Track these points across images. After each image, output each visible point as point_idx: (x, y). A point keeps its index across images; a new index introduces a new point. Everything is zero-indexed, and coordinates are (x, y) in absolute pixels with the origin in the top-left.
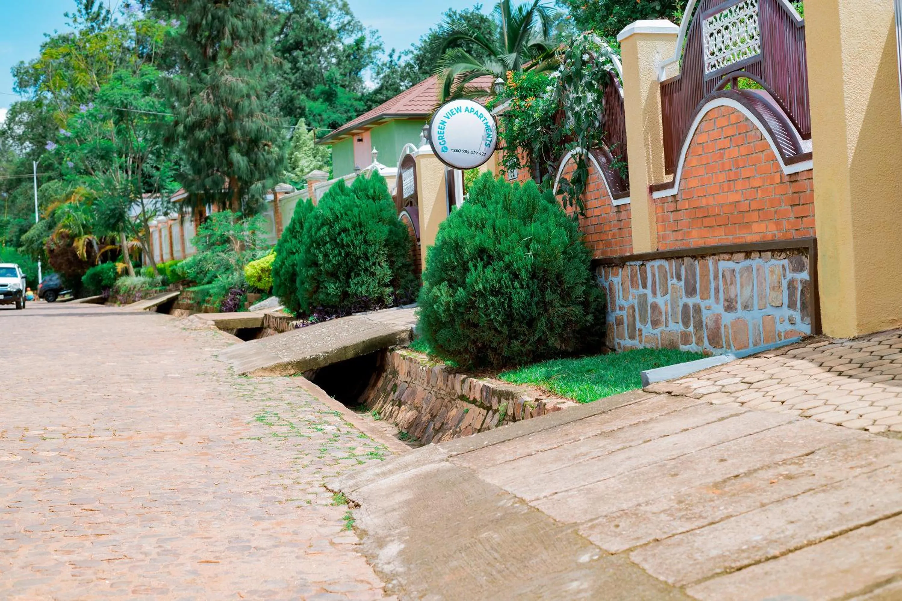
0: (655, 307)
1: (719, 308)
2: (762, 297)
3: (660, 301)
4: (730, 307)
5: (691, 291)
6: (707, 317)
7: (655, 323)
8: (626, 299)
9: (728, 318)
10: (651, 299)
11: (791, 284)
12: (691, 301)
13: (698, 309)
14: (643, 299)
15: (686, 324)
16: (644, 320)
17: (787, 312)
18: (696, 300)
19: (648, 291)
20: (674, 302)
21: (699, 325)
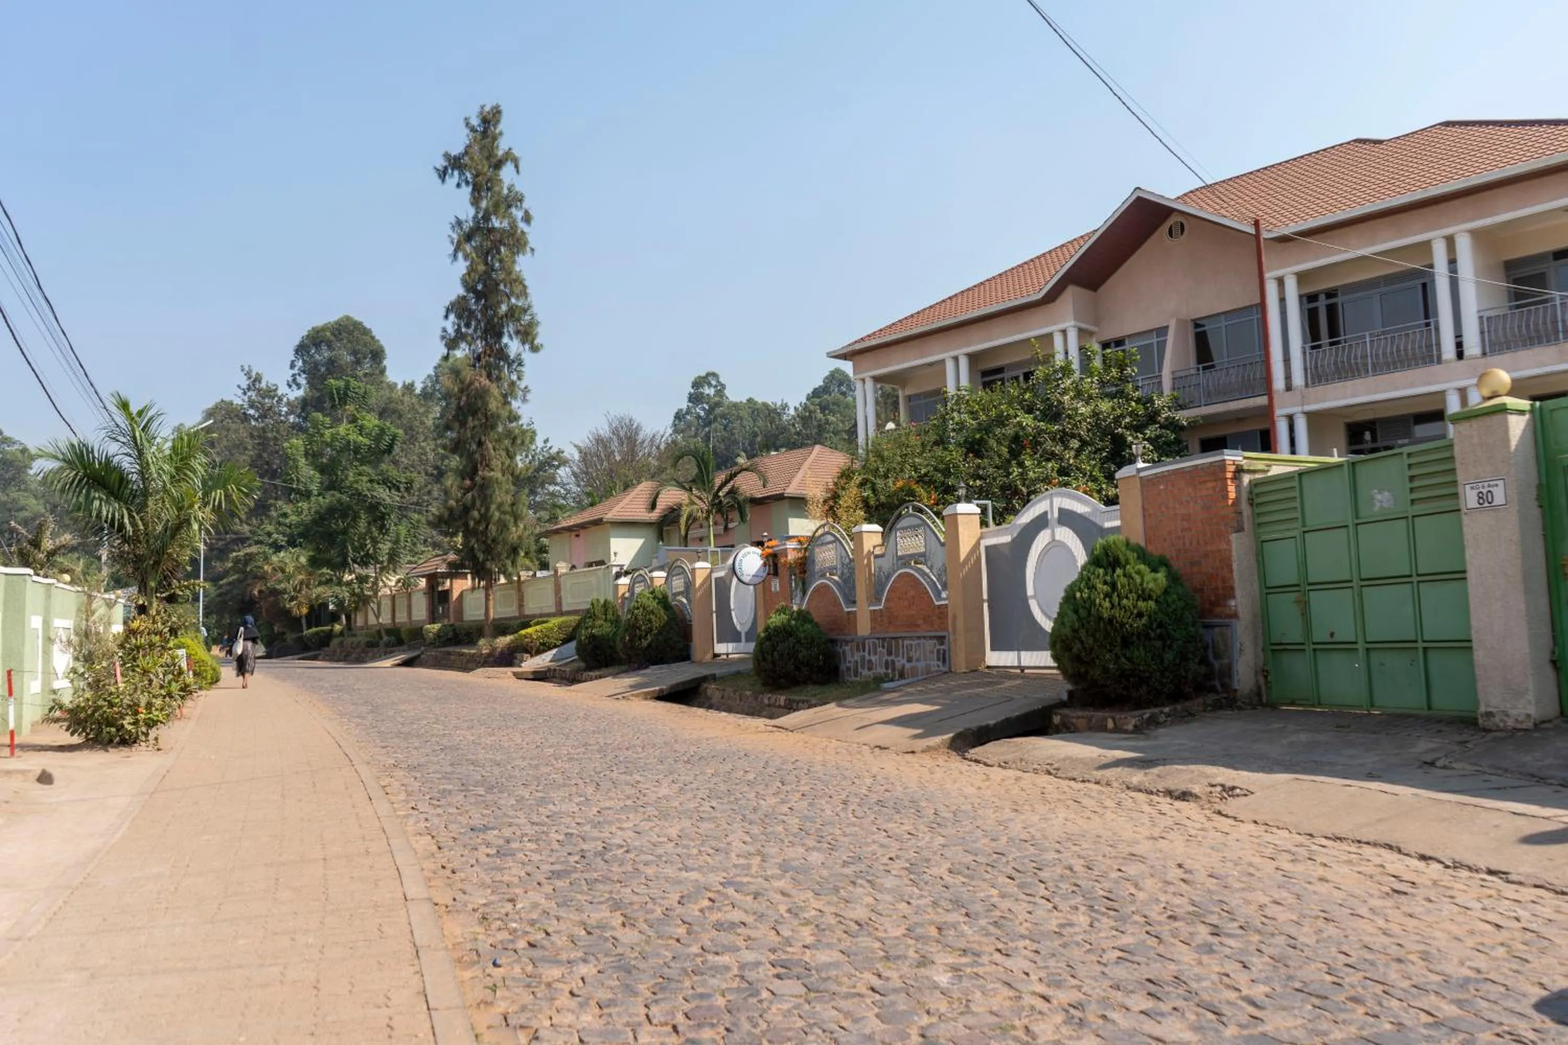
0: (870, 661)
1: (904, 661)
2: (925, 655)
3: (873, 658)
4: (910, 660)
5: (890, 653)
6: (898, 665)
7: (870, 669)
8: (853, 656)
9: (908, 665)
10: (867, 658)
11: (938, 651)
12: (890, 659)
13: (893, 662)
14: (864, 657)
15: (887, 668)
16: (863, 667)
17: (936, 662)
18: (893, 657)
19: (866, 654)
20: (881, 660)
21: (894, 670)
